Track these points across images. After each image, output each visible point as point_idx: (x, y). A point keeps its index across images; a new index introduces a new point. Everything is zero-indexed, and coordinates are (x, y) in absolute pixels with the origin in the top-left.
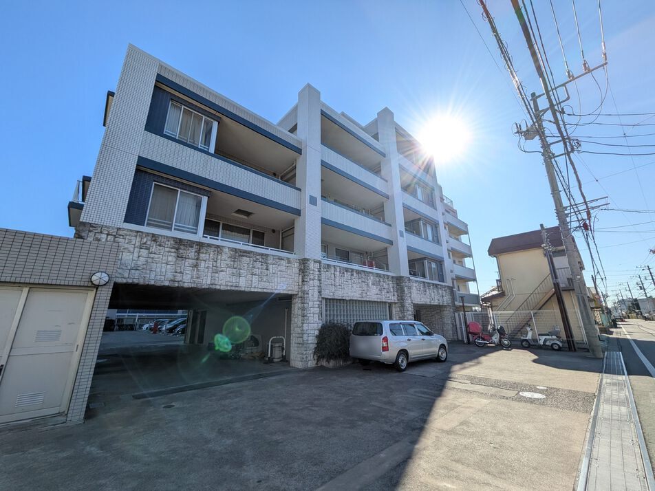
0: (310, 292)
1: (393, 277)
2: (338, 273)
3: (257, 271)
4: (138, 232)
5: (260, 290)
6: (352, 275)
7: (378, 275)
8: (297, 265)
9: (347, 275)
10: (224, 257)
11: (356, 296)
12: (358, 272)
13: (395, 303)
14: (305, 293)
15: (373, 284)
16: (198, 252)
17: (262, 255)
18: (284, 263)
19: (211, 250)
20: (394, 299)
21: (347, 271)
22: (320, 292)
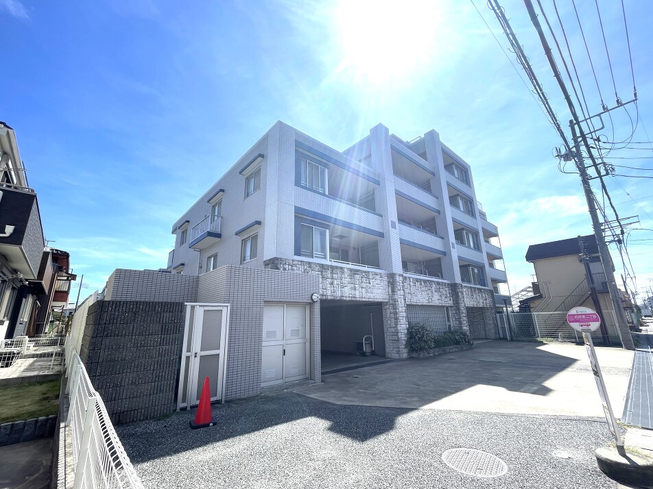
0: (399, 300)
1: (448, 284)
2: (411, 283)
3: (364, 285)
4: (301, 261)
5: (367, 300)
6: (421, 284)
7: (438, 283)
8: (386, 278)
9: (418, 284)
10: (346, 275)
11: (425, 302)
12: (425, 281)
13: (451, 307)
14: (395, 300)
15: (436, 291)
16: (332, 273)
17: (365, 272)
18: (378, 277)
19: (338, 271)
20: (450, 303)
21: (417, 281)
22: (405, 300)
